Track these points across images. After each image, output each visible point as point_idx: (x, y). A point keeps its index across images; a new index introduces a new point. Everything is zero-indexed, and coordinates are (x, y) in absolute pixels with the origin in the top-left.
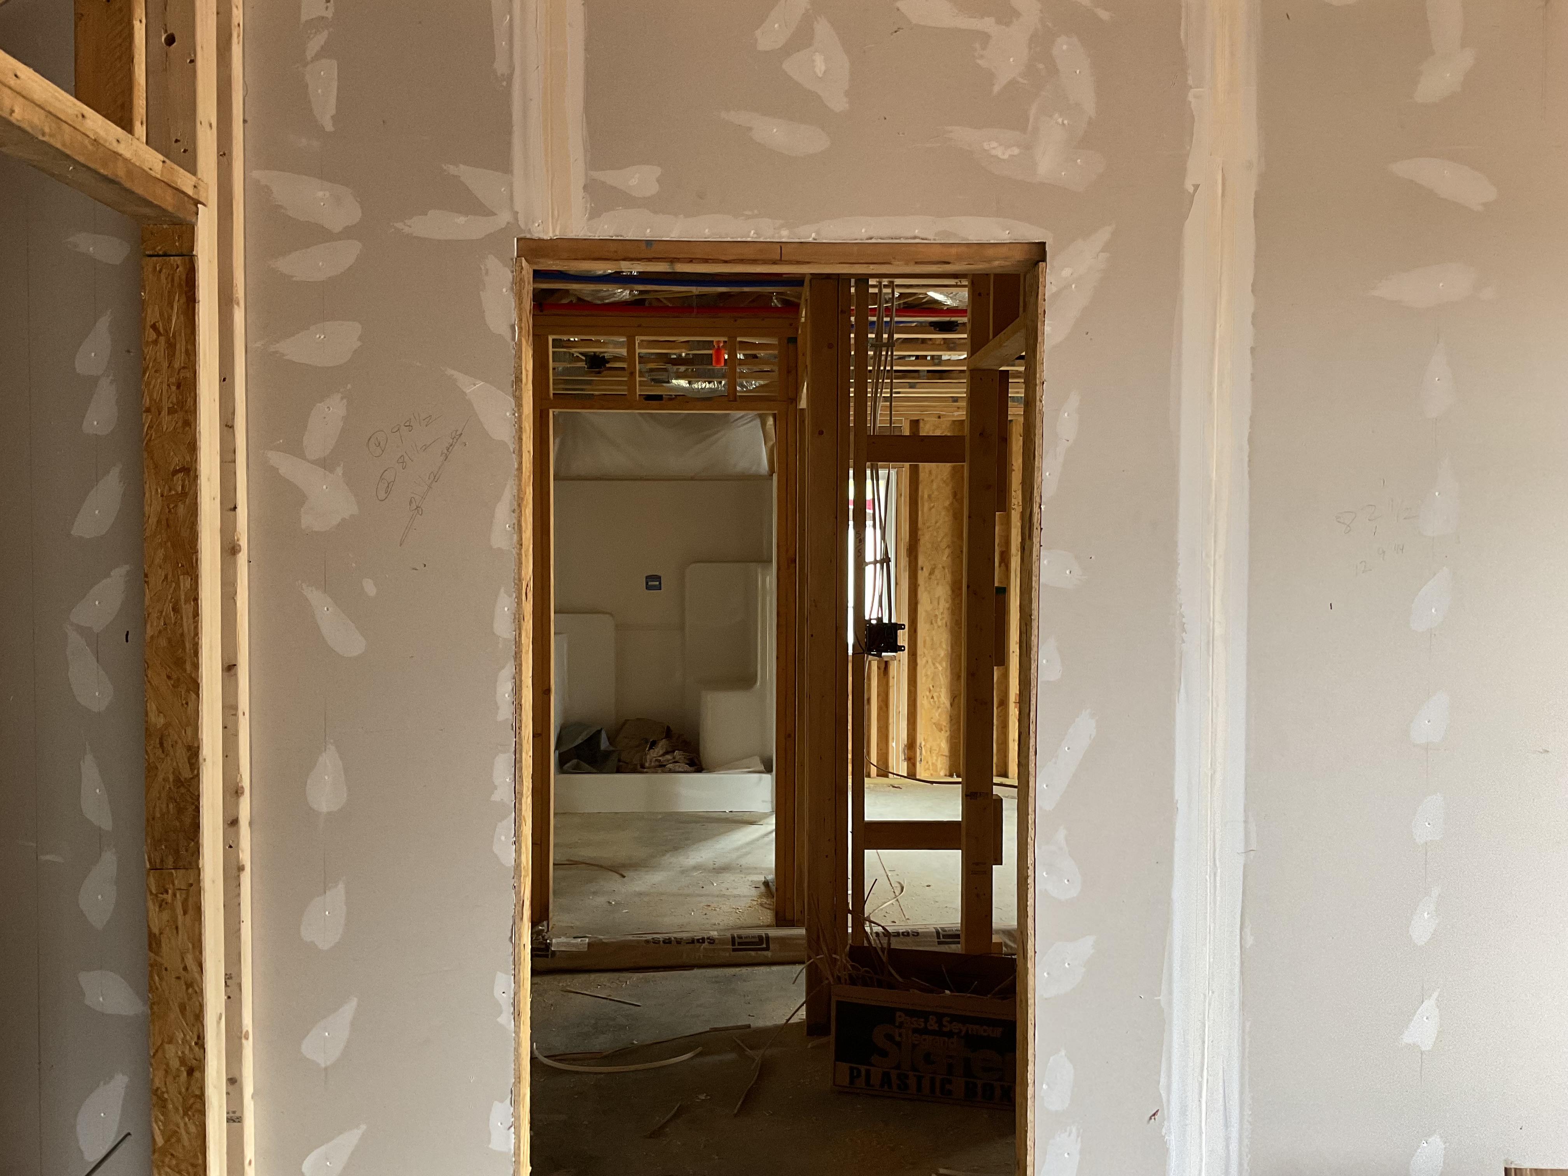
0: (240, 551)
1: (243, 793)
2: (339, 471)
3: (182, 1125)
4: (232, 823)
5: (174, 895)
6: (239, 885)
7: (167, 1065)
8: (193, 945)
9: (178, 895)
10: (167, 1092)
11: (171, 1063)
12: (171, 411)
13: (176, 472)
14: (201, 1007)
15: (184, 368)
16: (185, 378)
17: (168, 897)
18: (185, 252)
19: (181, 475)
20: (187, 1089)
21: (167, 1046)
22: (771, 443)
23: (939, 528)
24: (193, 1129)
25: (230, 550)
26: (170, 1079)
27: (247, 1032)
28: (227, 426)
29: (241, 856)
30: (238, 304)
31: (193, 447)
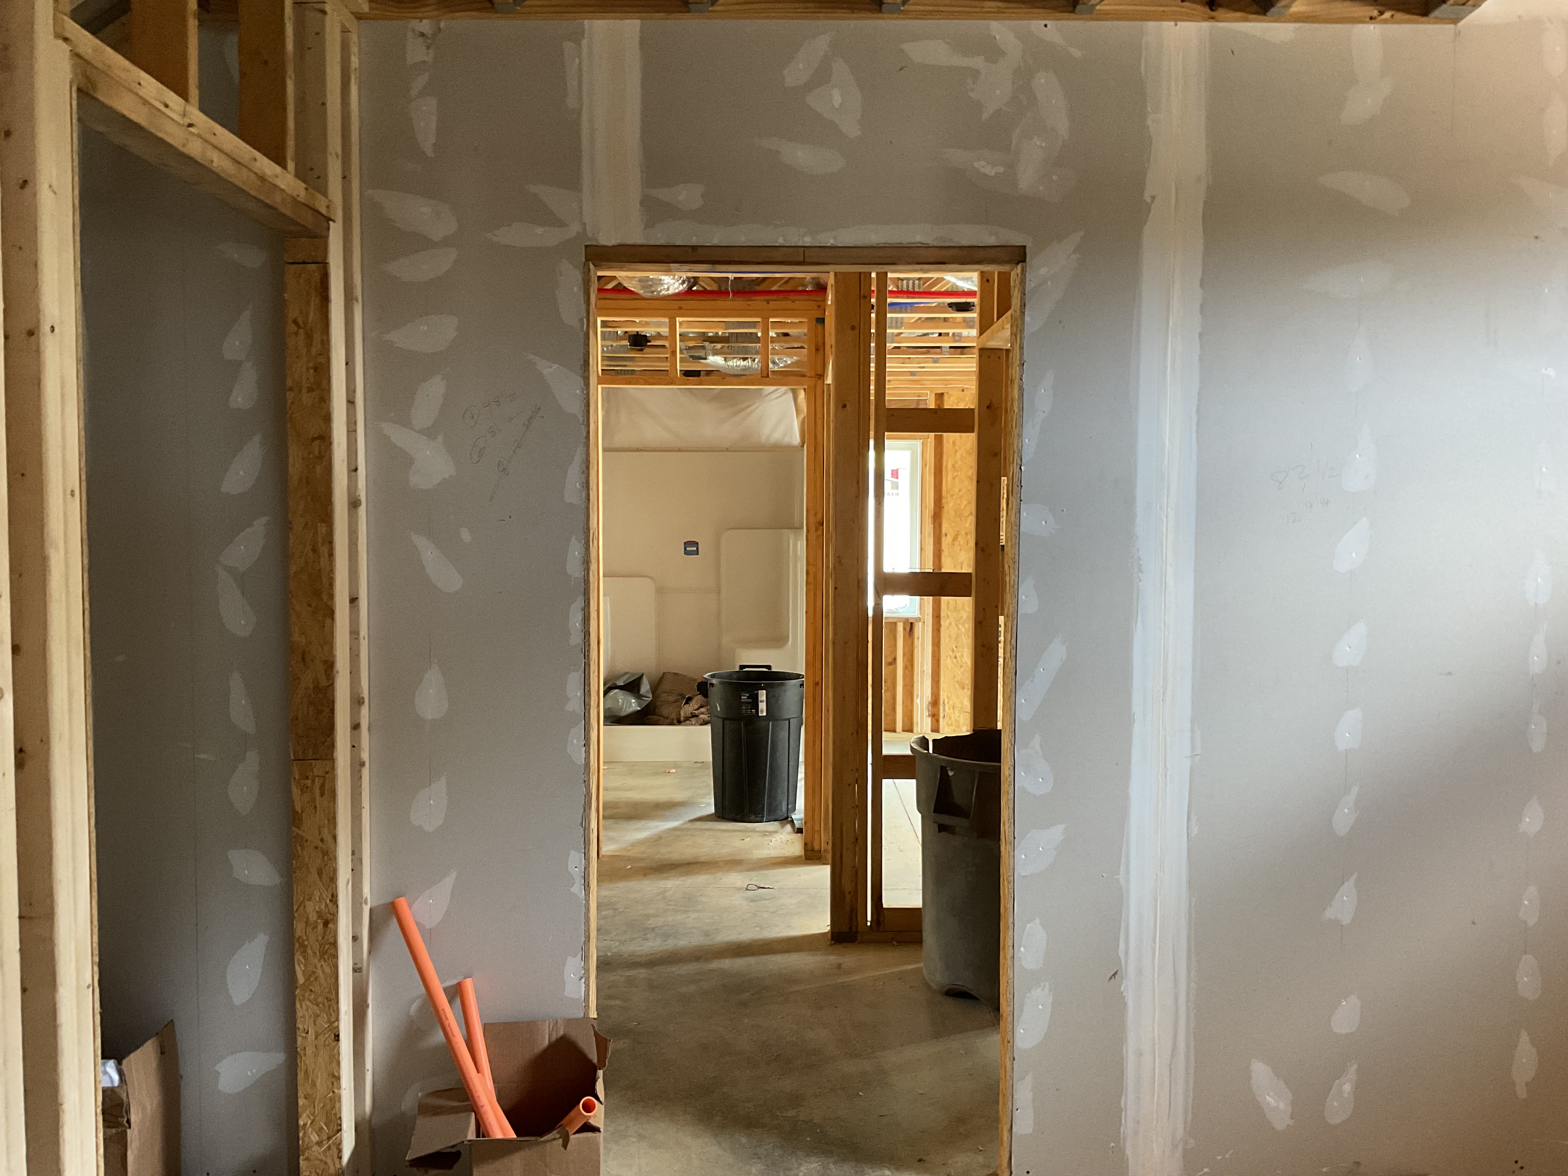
0: (360, 505)
1: (363, 703)
2: (440, 438)
3: (319, 966)
4: (356, 727)
5: (313, 781)
6: (361, 777)
7: (308, 918)
8: (329, 821)
9: (317, 779)
10: (307, 939)
11: (311, 916)
12: (310, 390)
13: (314, 439)
14: (335, 871)
15: (320, 355)
16: (320, 363)
17: (309, 782)
18: (319, 259)
19: (317, 442)
20: (323, 937)
21: (307, 903)
22: (802, 416)
23: (962, 497)
24: (328, 970)
25: (354, 504)
26: (309, 929)
27: (366, 898)
28: (351, 402)
29: (362, 754)
30: (357, 301)
31: (327, 419)
